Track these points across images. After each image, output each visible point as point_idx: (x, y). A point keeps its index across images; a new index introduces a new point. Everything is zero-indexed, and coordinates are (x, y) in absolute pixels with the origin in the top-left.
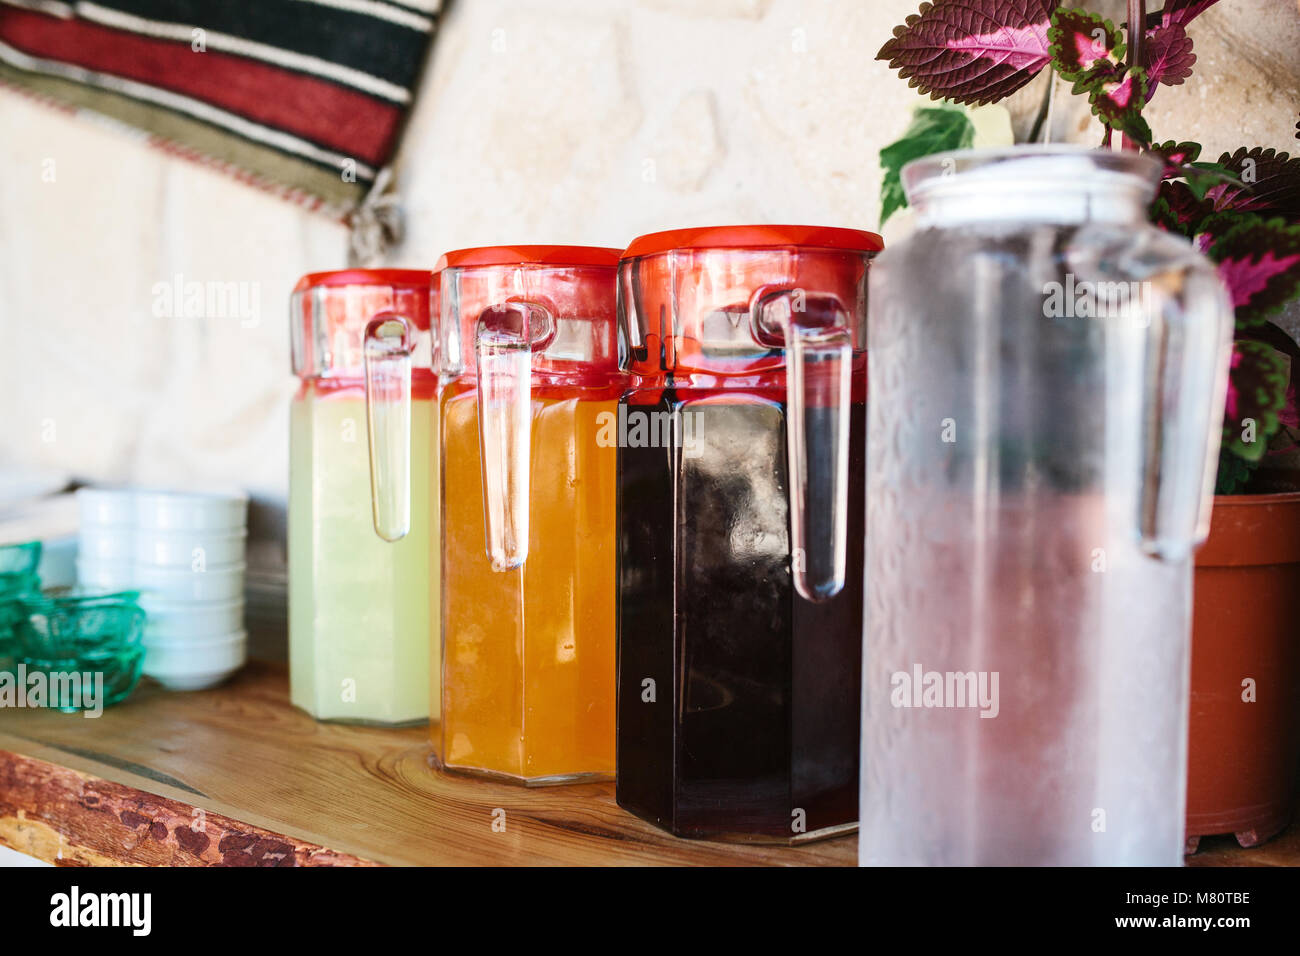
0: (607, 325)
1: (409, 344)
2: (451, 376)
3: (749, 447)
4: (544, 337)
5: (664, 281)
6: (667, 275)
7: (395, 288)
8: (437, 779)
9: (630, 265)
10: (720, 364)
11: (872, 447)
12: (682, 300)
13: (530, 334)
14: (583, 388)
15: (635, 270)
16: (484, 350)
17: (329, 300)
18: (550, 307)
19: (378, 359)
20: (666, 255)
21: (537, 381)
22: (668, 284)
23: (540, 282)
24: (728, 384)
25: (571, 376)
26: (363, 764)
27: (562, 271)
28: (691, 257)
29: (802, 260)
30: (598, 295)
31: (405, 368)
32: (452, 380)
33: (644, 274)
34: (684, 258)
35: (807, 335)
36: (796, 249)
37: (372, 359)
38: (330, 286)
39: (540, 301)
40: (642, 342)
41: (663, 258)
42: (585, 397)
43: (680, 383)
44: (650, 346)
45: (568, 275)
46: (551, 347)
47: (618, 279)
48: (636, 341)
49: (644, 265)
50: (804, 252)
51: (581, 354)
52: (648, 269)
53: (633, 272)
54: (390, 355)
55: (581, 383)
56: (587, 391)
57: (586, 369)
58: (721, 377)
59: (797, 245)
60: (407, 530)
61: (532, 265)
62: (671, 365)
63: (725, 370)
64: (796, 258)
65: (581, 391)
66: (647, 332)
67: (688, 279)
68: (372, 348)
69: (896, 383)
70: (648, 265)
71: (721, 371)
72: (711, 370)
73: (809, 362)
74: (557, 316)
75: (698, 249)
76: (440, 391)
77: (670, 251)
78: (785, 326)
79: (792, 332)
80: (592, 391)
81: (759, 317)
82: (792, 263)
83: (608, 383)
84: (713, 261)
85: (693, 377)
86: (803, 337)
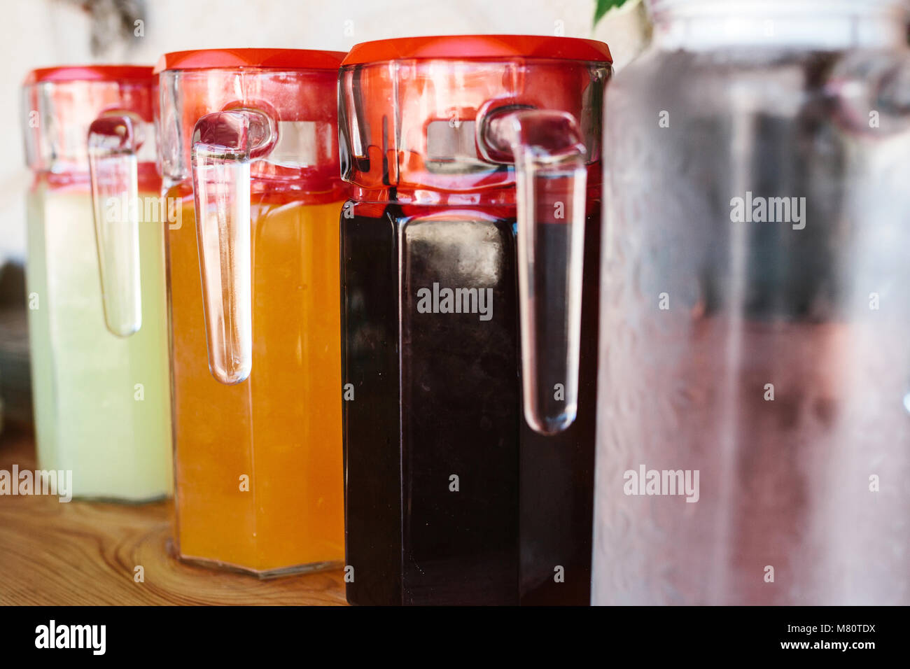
0: (329, 126)
1: (133, 141)
2: (174, 179)
3: (475, 267)
4: (265, 144)
5: (386, 92)
6: (388, 84)
7: (121, 83)
8: (173, 570)
9: (351, 72)
10: (444, 181)
11: (608, 280)
12: (404, 112)
13: (247, 143)
14: (308, 193)
15: (357, 77)
16: (200, 161)
17: (57, 95)
18: (271, 111)
19: (104, 157)
20: (388, 64)
21: (260, 187)
22: (390, 95)
23: (259, 86)
24: (453, 200)
25: (295, 182)
26: (102, 552)
27: (282, 75)
28: (414, 68)
29: (528, 71)
30: (320, 99)
31: (130, 166)
32: (175, 183)
33: (365, 81)
34: (406, 69)
35: (538, 155)
36: (523, 60)
37: (96, 157)
38: (58, 82)
39: (261, 106)
40: (364, 153)
41: (385, 67)
42: (309, 201)
43: (404, 199)
44: (372, 158)
45: (289, 79)
46: (273, 153)
47: (339, 84)
48: (358, 152)
49: (366, 73)
50: (530, 64)
51: (304, 159)
52: (370, 77)
53: (354, 79)
54: (114, 153)
55: (304, 188)
56: (310, 195)
57: (310, 174)
58: (445, 193)
59: (525, 57)
60: (138, 325)
61: (252, 70)
62: (394, 180)
63: (451, 186)
64: (523, 70)
65: (306, 195)
66: (369, 142)
67: (411, 90)
68: (97, 146)
69: (637, 215)
70: (369, 73)
71: (446, 188)
72: (435, 186)
73: (540, 183)
74: (277, 120)
75: (422, 60)
76: (164, 192)
77: (392, 62)
78: (515, 145)
79: (523, 153)
80: (316, 196)
81: (486, 133)
82: (519, 75)
83: (331, 187)
84: (436, 71)
85: (418, 193)
86: (535, 159)
